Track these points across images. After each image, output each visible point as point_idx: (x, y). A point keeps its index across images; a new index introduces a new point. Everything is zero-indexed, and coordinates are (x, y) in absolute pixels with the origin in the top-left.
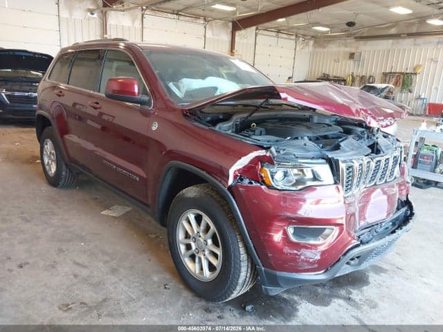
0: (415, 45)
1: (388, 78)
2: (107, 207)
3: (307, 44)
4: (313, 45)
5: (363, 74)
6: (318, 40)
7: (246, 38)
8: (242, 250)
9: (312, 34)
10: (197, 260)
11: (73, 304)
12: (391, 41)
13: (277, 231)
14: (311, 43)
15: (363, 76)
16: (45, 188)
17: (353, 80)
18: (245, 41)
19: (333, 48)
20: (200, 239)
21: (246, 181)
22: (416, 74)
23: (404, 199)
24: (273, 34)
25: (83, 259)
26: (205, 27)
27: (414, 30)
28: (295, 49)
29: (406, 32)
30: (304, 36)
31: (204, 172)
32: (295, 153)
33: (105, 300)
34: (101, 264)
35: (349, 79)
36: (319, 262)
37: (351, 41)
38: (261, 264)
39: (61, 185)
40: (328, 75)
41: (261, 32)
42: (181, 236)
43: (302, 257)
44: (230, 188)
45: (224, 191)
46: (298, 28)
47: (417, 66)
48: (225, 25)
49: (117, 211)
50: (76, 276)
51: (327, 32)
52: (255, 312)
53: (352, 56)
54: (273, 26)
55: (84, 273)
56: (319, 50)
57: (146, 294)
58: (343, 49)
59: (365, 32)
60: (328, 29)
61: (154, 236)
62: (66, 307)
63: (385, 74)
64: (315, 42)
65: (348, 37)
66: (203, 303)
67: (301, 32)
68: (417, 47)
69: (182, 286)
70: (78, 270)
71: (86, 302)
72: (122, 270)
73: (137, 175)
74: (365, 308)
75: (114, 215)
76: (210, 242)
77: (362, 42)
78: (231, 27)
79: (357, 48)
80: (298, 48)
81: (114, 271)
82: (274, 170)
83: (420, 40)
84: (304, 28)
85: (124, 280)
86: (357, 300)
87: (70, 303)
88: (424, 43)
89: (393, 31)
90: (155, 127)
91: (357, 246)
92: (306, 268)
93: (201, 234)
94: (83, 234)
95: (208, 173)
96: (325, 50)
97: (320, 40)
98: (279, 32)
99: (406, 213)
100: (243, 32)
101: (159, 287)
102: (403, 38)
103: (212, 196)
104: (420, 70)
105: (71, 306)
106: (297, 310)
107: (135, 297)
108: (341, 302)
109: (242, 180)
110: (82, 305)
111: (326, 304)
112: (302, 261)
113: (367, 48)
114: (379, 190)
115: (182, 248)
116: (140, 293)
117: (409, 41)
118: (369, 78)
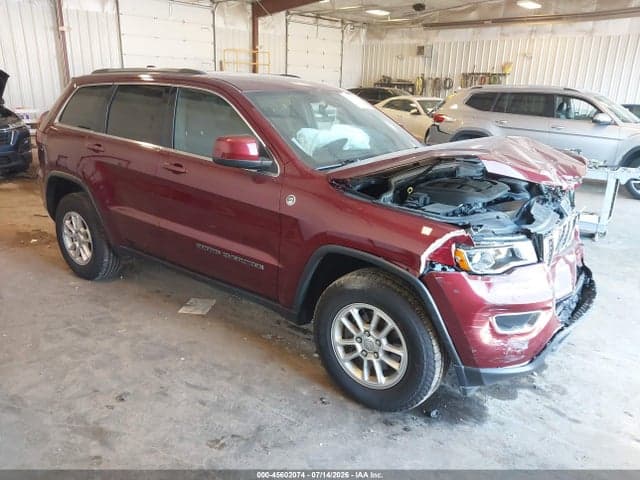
0: (502, 34)
1: (469, 81)
2: (182, 304)
3: (358, 34)
4: (367, 35)
5: (437, 76)
6: (371, 28)
7: (273, 27)
8: (436, 349)
9: (365, 19)
10: (365, 364)
11: (223, 438)
12: (470, 30)
13: (482, 324)
14: (363, 32)
15: (437, 79)
16: (76, 283)
17: (424, 84)
18: (272, 32)
19: (395, 40)
20: (370, 338)
21: (438, 268)
22: (505, 75)
23: (581, 265)
24: (311, 20)
25: (196, 378)
26: (213, 12)
27: (500, 14)
28: (342, 42)
29: (491, 18)
30: (353, 22)
31: (381, 259)
32: (494, 230)
33: (259, 429)
34: (225, 383)
35: (419, 84)
36: (526, 353)
37: (418, 29)
38: (460, 363)
39: (100, 277)
40: (390, 79)
41: (293, 18)
42: (336, 336)
43: (509, 349)
44: (421, 278)
45: (413, 280)
46: (346, 12)
47: (506, 64)
48: (242, 9)
49: (198, 308)
50: (203, 403)
51: (385, 18)
52: (441, 417)
53: (420, 50)
54: (312, 9)
55: (211, 397)
56: (375, 42)
57: (306, 414)
58: (407, 41)
59: (437, 18)
60: (387, 13)
61: (269, 337)
62: (217, 443)
63: (466, 76)
64: (368, 30)
65: (413, 23)
66: (378, 415)
67: (349, 17)
68: (506, 38)
69: (342, 398)
70: (200, 395)
71: (239, 434)
72: (257, 388)
73: (261, 263)
74: (555, 395)
75: (200, 313)
76: (384, 341)
77: (433, 32)
78: (250, 11)
79: (427, 40)
80: (345, 40)
81: (247, 390)
82: (472, 252)
83: (509, 28)
84: (354, 12)
85: (267, 399)
86: (543, 388)
87: (219, 438)
88: (515, 33)
89: (473, 16)
90: (291, 201)
91: (562, 329)
92: (513, 360)
93: (371, 333)
94: (174, 344)
95: (386, 260)
96: (384, 42)
97: (375, 29)
98: (318, 17)
99: (585, 281)
100: (268, 18)
101: (315, 403)
102: (488, 25)
103: (389, 287)
104: (510, 69)
105: (222, 442)
106: (484, 408)
107: (293, 420)
108: (527, 392)
109: (434, 266)
110: (236, 439)
111: (513, 396)
112: (510, 353)
113: (440, 40)
114: (562, 260)
115: (340, 351)
116: (296, 414)
117: (495, 30)
118: (445, 83)
